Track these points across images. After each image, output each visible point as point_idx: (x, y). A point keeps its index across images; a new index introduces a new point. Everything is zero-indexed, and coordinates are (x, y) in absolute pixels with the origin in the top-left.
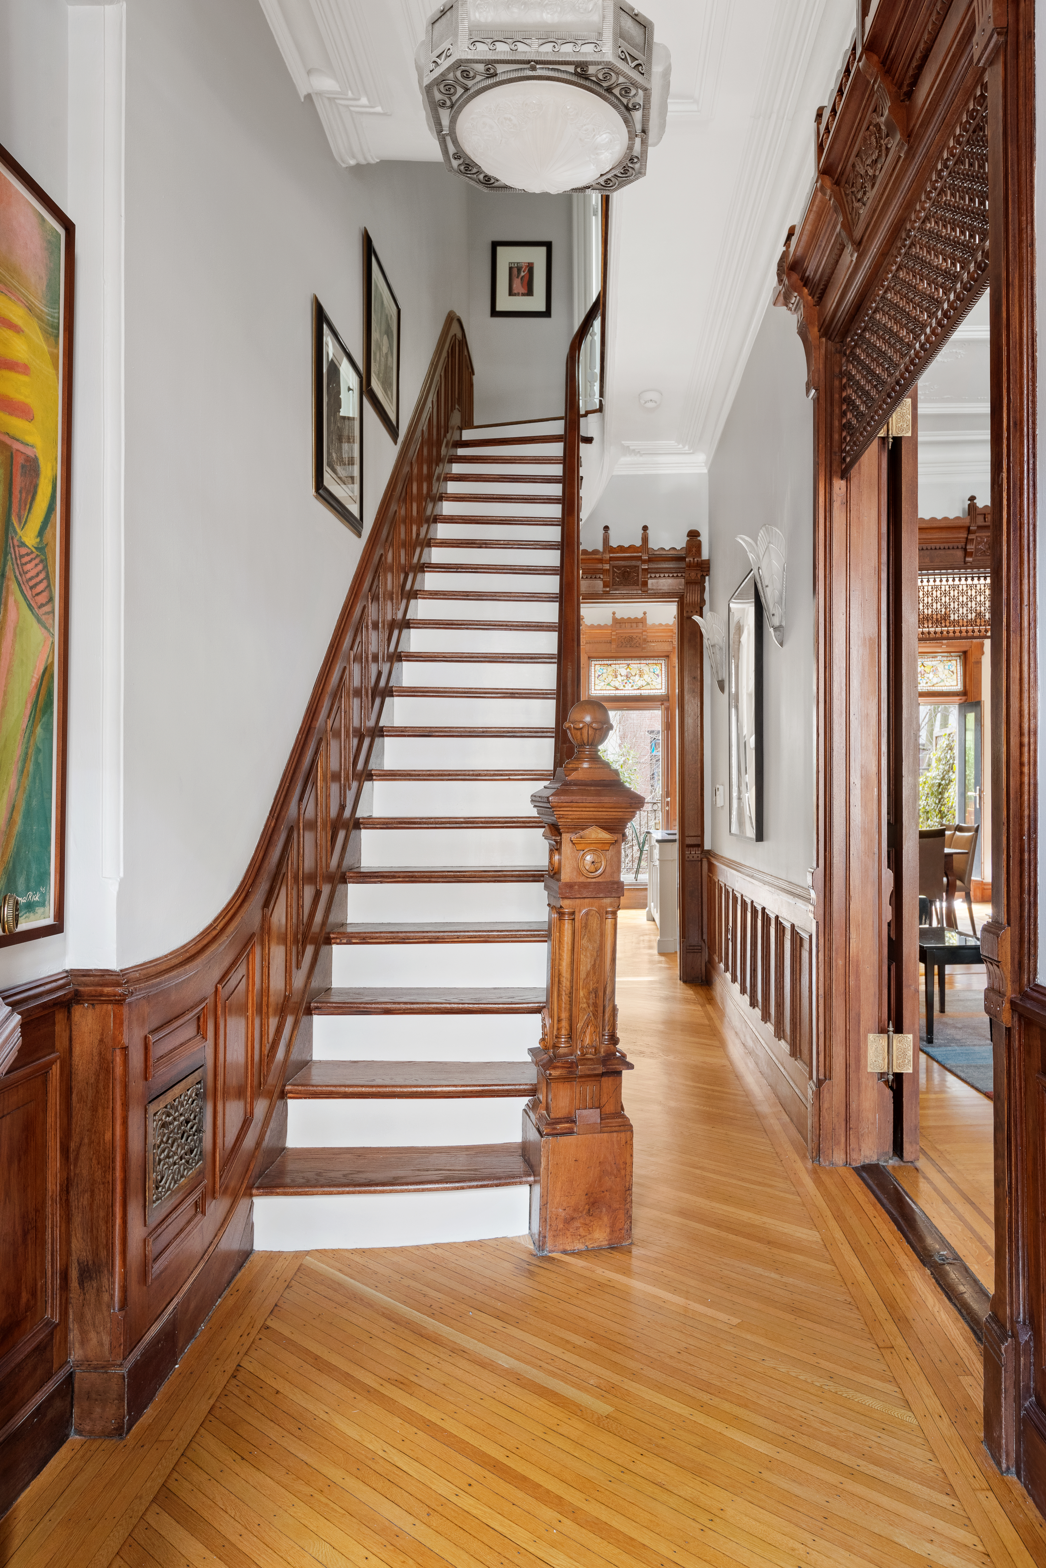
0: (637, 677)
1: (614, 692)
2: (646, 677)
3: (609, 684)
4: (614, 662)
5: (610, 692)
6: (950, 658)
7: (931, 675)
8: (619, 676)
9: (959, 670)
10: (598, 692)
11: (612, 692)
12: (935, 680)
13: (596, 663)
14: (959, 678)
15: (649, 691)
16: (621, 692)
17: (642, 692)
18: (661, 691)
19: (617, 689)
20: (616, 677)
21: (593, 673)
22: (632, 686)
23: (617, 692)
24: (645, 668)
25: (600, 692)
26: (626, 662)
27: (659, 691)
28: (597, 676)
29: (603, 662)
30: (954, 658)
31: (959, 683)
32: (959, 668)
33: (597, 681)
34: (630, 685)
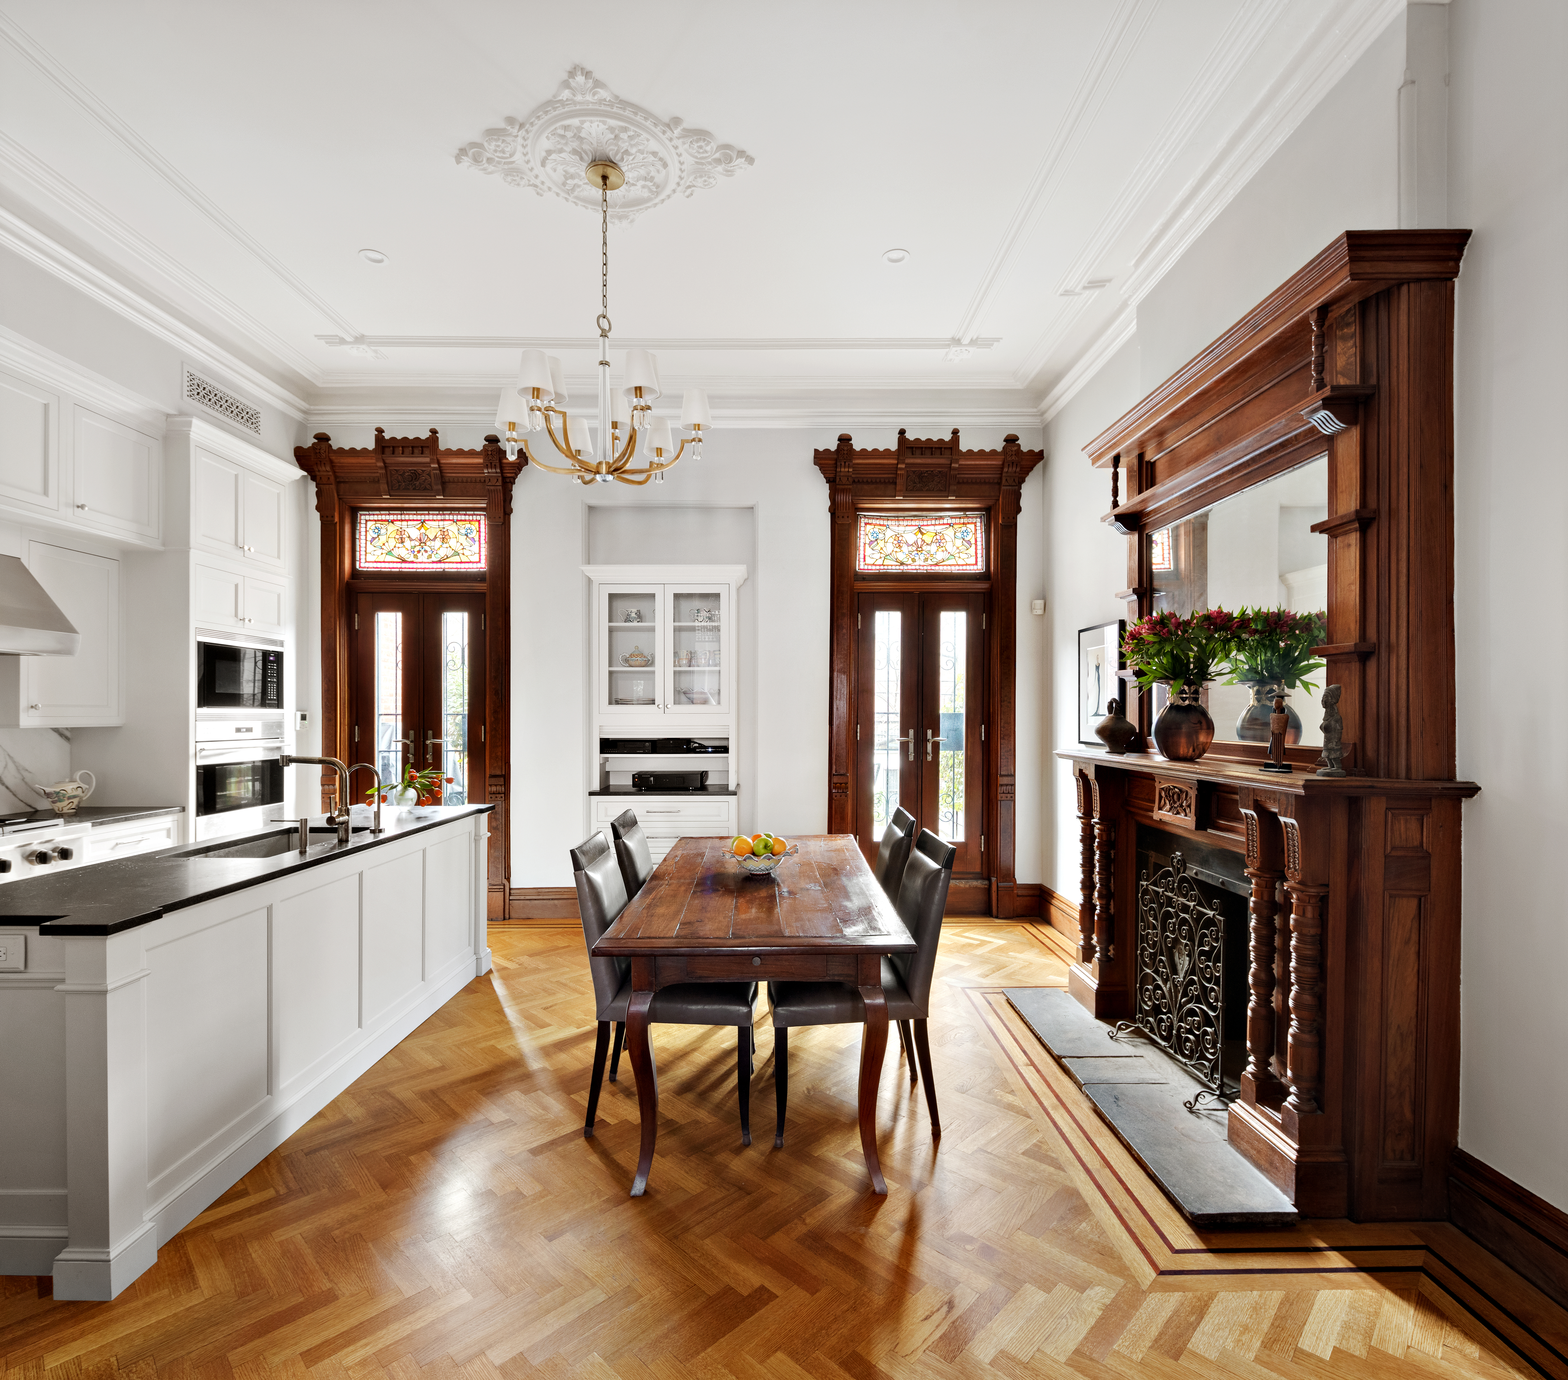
0: (438, 543)
1: (399, 565)
2: (452, 542)
3: (389, 553)
4: (399, 517)
5: (391, 565)
6: (966, 520)
7: (933, 548)
8: (407, 540)
9: (979, 539)
10: (371, 565)
11: (395, 565)
12: (940, 556)
13: (367, 517)
14: (979, 552)
15: (459, 566)
16: (411, 565)
17: (447, 566)
18: (479, 565)
19: (404, 561)
20: (402, 542)
21: (363, 533)
22: (430, 557)
23: (404, 565)
24: (452, 528)
25: (375, 565)
26: (419, 517)
27: (475, 565)
28: (369, 538)
29: (380, 517)
30: (970, 520)
31: (979, 559)
32: (979, 535)
33: (370, 548)
34: (426, 555)
